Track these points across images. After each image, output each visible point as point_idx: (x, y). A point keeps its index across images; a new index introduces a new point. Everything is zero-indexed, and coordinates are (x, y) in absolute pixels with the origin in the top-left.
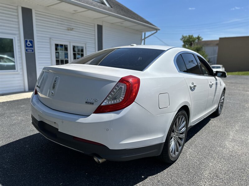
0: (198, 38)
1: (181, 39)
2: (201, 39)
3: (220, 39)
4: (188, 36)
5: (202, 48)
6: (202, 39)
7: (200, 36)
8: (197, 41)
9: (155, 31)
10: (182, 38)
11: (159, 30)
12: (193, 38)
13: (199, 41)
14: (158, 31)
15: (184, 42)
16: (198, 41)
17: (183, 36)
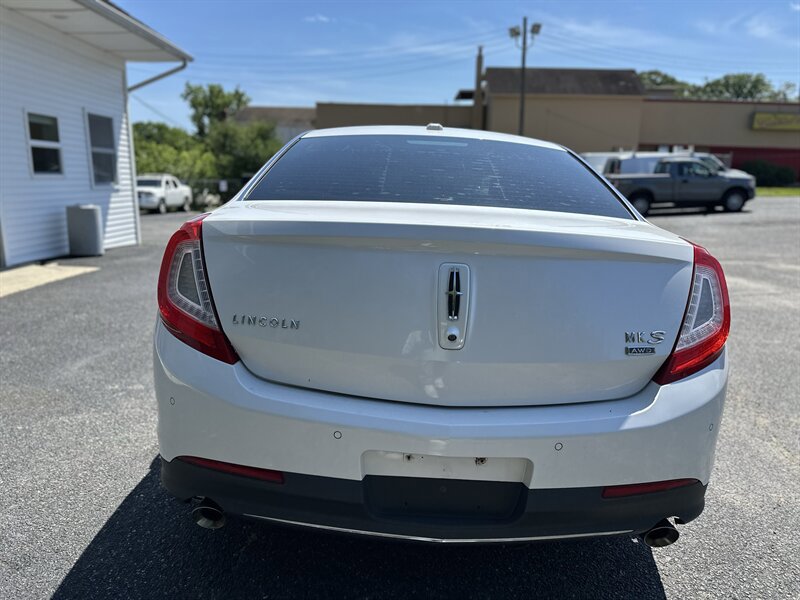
0: (238, 96)
1: (185, 97)
2: (244, 99)
3: (320, 106)
4: (206, 89)
5: (273, 129)
6: (249, 100)
7: (241, 90)
8: (234, 106)
9: (180, 64)
10: (188, 94)
11: (191, 60)
12: (223, 96)
13: (242, 108)
14: (189, 64)
15: (194, 105)
16: (238, 105)
17: (188, 86)
